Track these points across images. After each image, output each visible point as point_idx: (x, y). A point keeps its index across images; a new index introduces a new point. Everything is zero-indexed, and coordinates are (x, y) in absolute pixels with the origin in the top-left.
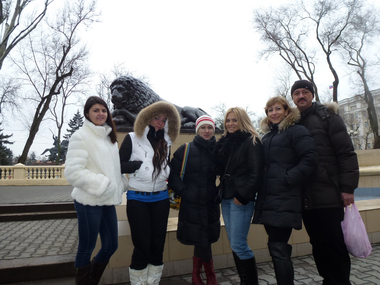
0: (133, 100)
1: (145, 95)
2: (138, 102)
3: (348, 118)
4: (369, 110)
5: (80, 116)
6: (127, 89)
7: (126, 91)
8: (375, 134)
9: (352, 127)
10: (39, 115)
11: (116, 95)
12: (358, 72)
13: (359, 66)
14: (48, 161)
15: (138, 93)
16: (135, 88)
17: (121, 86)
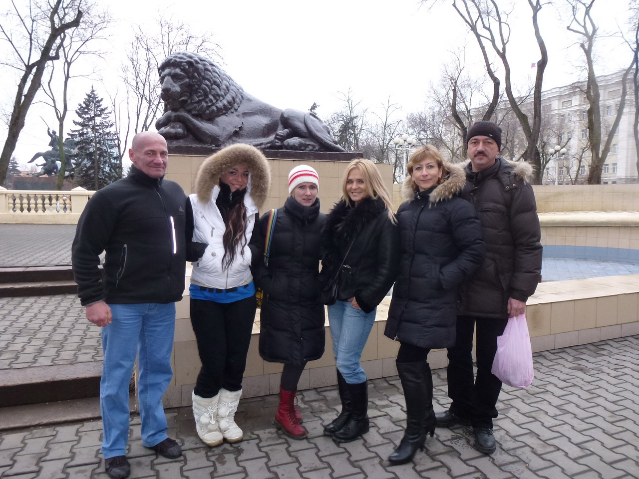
0: (198, 97)
1: (220, 89)
2: (207, 100)
3: (556, 121)
4: (590, 112)
5: (96, 98)
6: (189, 78)
7: (187, 80)
8: (594, 155)
9: (560, 138)
10: (23, 98)
11: (169, 86)
12: (582, 46)
13: (586, 34)
14: (42, 175)
15: (207, 85)
16: (203, 74)
17: (178, 71)
